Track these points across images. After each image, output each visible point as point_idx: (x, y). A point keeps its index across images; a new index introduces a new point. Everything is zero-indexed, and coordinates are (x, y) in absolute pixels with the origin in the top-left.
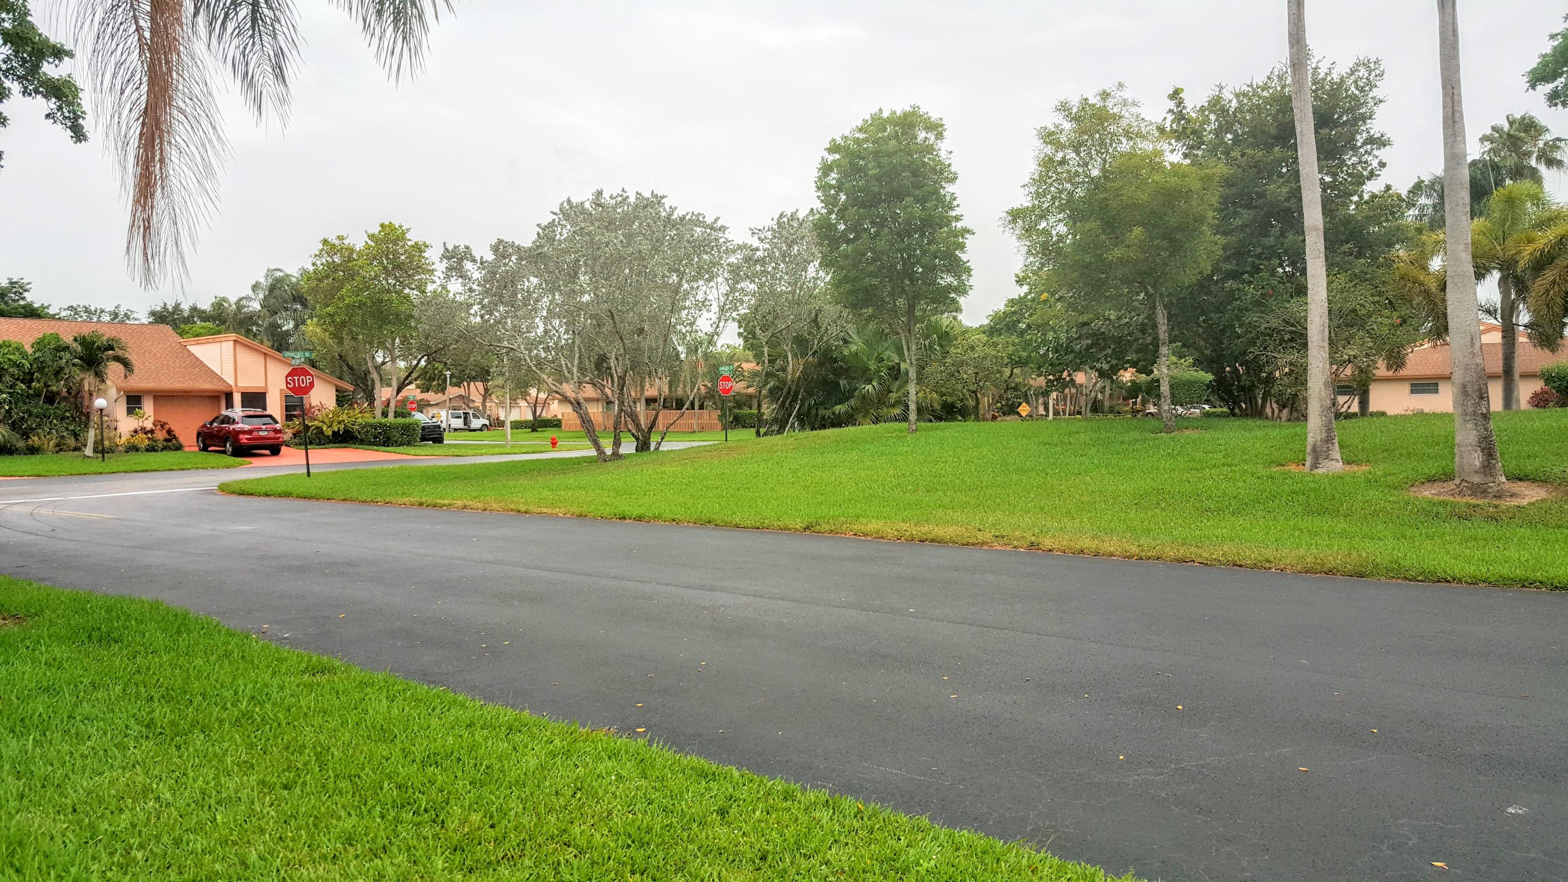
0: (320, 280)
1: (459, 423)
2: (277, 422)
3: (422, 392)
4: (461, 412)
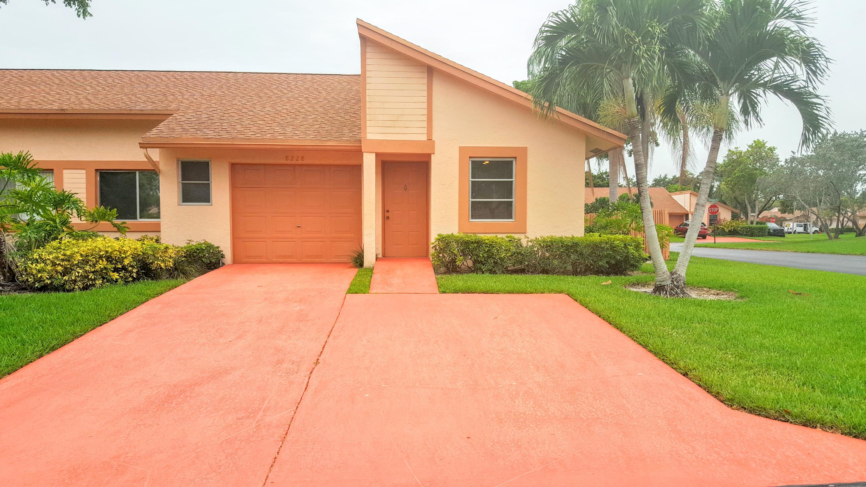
0: (726, 167)
1: (801, 229)
2: (705, 226)
3: (781, 213)
4: (803, 224)
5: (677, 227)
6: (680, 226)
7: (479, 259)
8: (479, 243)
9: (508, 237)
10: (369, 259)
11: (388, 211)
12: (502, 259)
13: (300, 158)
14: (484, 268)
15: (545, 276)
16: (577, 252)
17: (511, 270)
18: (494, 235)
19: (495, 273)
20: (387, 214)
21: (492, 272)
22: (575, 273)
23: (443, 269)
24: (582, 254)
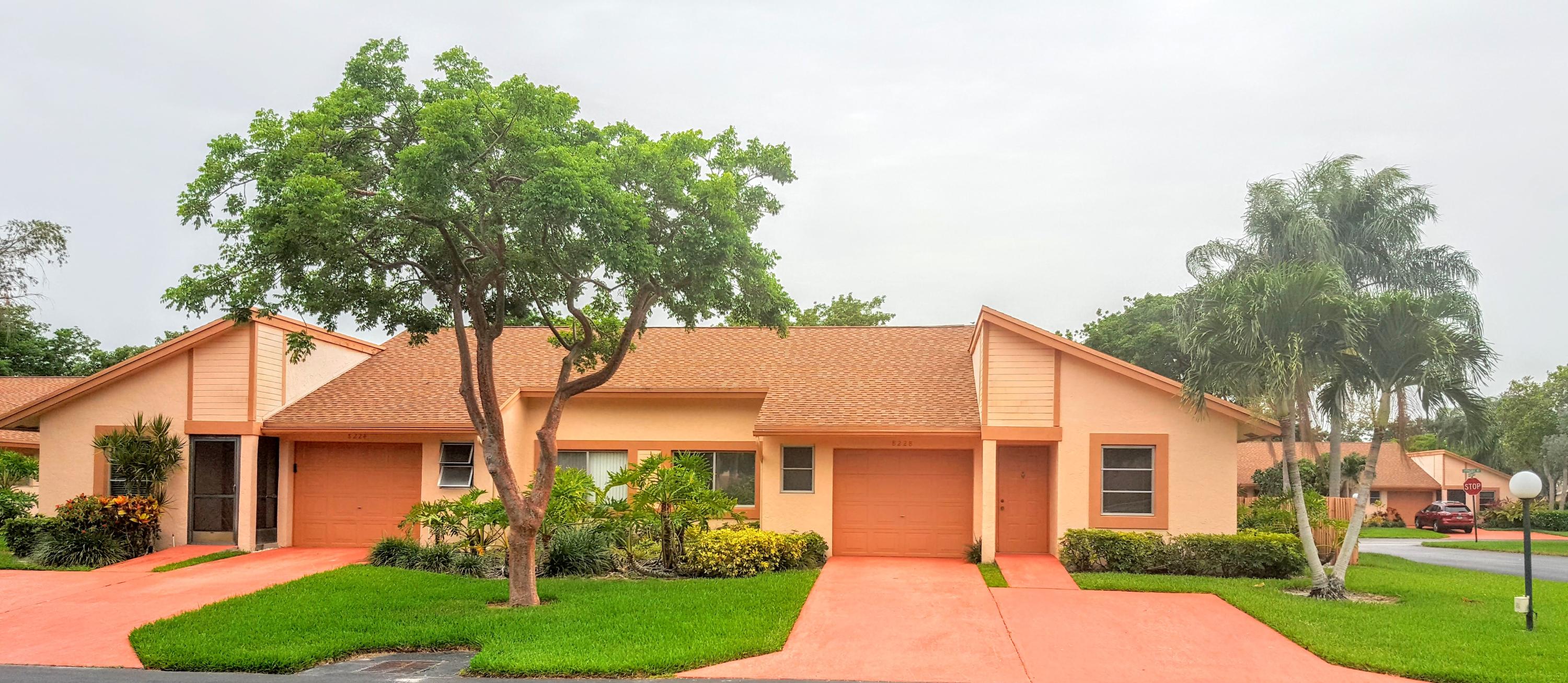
5: (1420, 512)
6: (1425, 510)
7: (1115, 557)
8: (1115, 539)
9: (1147, 534)
10: (988, 553)
11: (1002, 501)
12: (1141, 558)
13: (908, 443)
14: (1121, 567)
15: (1192, 577)
16: (1228, 552)
17: (1151, 570)
18: (1132, 531)
19: (1132, 572)
20: (1002, 504)
21: (1129, 571)
22: (1226, 575)
23: (1074, 567)
24: (1234, 555)
